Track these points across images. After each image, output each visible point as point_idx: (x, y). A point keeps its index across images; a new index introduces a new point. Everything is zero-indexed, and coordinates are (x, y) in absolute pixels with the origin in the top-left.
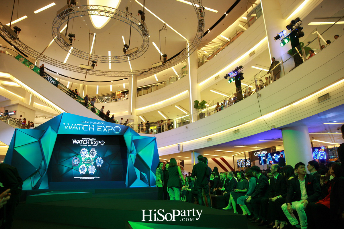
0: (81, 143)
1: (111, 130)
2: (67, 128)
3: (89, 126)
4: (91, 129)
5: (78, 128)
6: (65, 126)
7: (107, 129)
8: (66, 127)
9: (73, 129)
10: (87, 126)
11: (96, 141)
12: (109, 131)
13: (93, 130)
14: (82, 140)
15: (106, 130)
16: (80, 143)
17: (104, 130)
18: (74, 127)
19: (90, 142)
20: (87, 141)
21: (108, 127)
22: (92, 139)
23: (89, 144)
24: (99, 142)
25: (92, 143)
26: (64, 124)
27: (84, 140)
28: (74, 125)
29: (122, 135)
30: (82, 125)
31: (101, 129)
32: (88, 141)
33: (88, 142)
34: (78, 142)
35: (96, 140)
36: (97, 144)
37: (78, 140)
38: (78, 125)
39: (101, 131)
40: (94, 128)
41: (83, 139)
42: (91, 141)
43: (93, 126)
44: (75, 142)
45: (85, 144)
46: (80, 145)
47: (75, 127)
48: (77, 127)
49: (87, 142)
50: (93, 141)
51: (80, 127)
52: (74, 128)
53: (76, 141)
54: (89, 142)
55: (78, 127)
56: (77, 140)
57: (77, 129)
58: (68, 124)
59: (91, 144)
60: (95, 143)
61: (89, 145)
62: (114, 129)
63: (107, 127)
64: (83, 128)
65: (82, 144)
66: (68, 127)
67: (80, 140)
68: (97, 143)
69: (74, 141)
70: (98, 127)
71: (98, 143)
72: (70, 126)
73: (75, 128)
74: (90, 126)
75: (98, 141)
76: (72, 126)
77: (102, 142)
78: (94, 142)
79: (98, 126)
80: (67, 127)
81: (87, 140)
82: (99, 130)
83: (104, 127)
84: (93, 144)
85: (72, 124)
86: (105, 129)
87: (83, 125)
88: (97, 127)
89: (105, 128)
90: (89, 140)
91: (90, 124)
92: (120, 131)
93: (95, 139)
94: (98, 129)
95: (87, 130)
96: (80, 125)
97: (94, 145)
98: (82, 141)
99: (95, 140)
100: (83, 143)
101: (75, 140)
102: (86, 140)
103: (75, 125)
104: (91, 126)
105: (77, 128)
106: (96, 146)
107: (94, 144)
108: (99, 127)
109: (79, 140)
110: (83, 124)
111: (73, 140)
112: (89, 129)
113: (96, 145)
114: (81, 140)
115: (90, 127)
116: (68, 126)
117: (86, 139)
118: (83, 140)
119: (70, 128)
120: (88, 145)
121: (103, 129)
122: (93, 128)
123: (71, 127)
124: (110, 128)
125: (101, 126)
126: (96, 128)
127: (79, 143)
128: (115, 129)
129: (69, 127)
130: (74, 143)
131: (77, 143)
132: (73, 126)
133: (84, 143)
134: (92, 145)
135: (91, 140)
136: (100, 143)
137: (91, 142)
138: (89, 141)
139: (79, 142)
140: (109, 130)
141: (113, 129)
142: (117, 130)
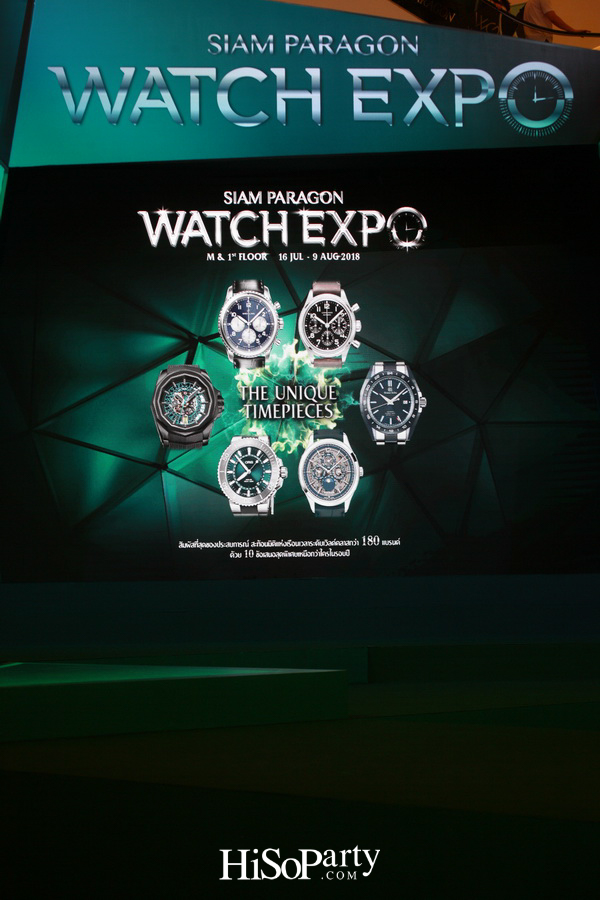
0: (219, 239)
1: (480, 98)
2: (82, 107)
3: (271, 77)
4: (299, 108)
5: (182, 103)
6: (67, 95)
7: (443, 95)
8: (75, 104)
9: (136, 111)
10: (260, 75)
11: (351, 214)
12: (459, 109)
13: (316, 108)
14: (227, 214)
15: (433, 109)
16: (208, 241)
17: (415, 109)
18: (144, 95)
19: (295, 224)
20: (265, 214)
21: (449, 77)
22: (307, 200)
23: (285, 239)
24: (372, 222)
25: (313, 233)
26: (59, 72)
27: (243, 207)
28: (140, 74)
30: (211, 72)
31: (384, 96)
32: (275, 219)
33: (275, 227)
34: (190, 233)
35: (348, 205)
36: (358, 237)
37: (188, 209)
38: (175, 71)
39: (388, 116)
40: (322, 89)
41: (229, 198)
42: (305, 214)
43: (315, 73)
44: (164, 234)
45: (254, 250)
46: (211, 257)
47: (154, 91)
48: (166, 95)
49: (267, 227)
50: (320, 214)
51: (195, 97)
52: (144, 101)
53: (173, 219)
54: (283, 227)
55: (180, 89)
56: (182, 214)
57: (172, 109)
58: (94, 72)
59: (307, 239)
60: (343, 229)
61: (288, 250)
62: (503, 95)
63: (439, 74)
64: (222, 99)
65: (229, 244)
67: (209, 214)
68: (355, 227)
69: (154, 220)
70: (357, 81)
71: (366, 231)
72: (108, 86)
73: (155, 104)
74: (280, 73)
75: (365, 213)
76: (128, 88)
77: (401, 222)
78: (330, 227)
79: (357, 73)
80: (86, 96)
81: (264, 206)
82: (368, 105)
83: (407, 73)
84: (321, 240)
85: (128, 72)
86: (424, 98)
87: (220, 75)
88: (348, 86)
89: (423, 89)
90: (281, 207)
91: (278, 58)
92: (561, 102)
93: (337, 197)
94: (358, 96)
95: (262, 115)
96: (193, 73)
97: (329, 248)
98: (226, 223)
99: (335, 206)
100: (235, 234)
101: (164, 215)
102: (255, 208)
103: (154, 73)
104: (298, 81)
105: (168, 102)
106: (347, 257)
107: (335, 241)
108: (368, 84)
109: (196, 216)
110: (225, 63)
111: (145, 215)
112: (281, 108)
113: (351, 249)
114: (218, 215)
115: (288, 87)
116: (93, 87)
117: (256, 198)
118: (235, 209)
119: (112, 105)
120: (283, 257)
121: (402, 95)
122: (316, 98)
123: (121, 96)
124: (472, 86)
125: (386, 73)
126: (337, 90)
127: (196, 242)
128: (516, 95)
129: (103, 96)
130: (154, 240)
131: (185, 241)
132: (131, 89)
133: (244, 236)
134: (317, 248)
135: (302, 206)
136: (386, 231)
137: (307, 227)
138: (284, 214)
139: (196, 234)
140: (460, 101)
141: (492, 91)
142: (535, 100)
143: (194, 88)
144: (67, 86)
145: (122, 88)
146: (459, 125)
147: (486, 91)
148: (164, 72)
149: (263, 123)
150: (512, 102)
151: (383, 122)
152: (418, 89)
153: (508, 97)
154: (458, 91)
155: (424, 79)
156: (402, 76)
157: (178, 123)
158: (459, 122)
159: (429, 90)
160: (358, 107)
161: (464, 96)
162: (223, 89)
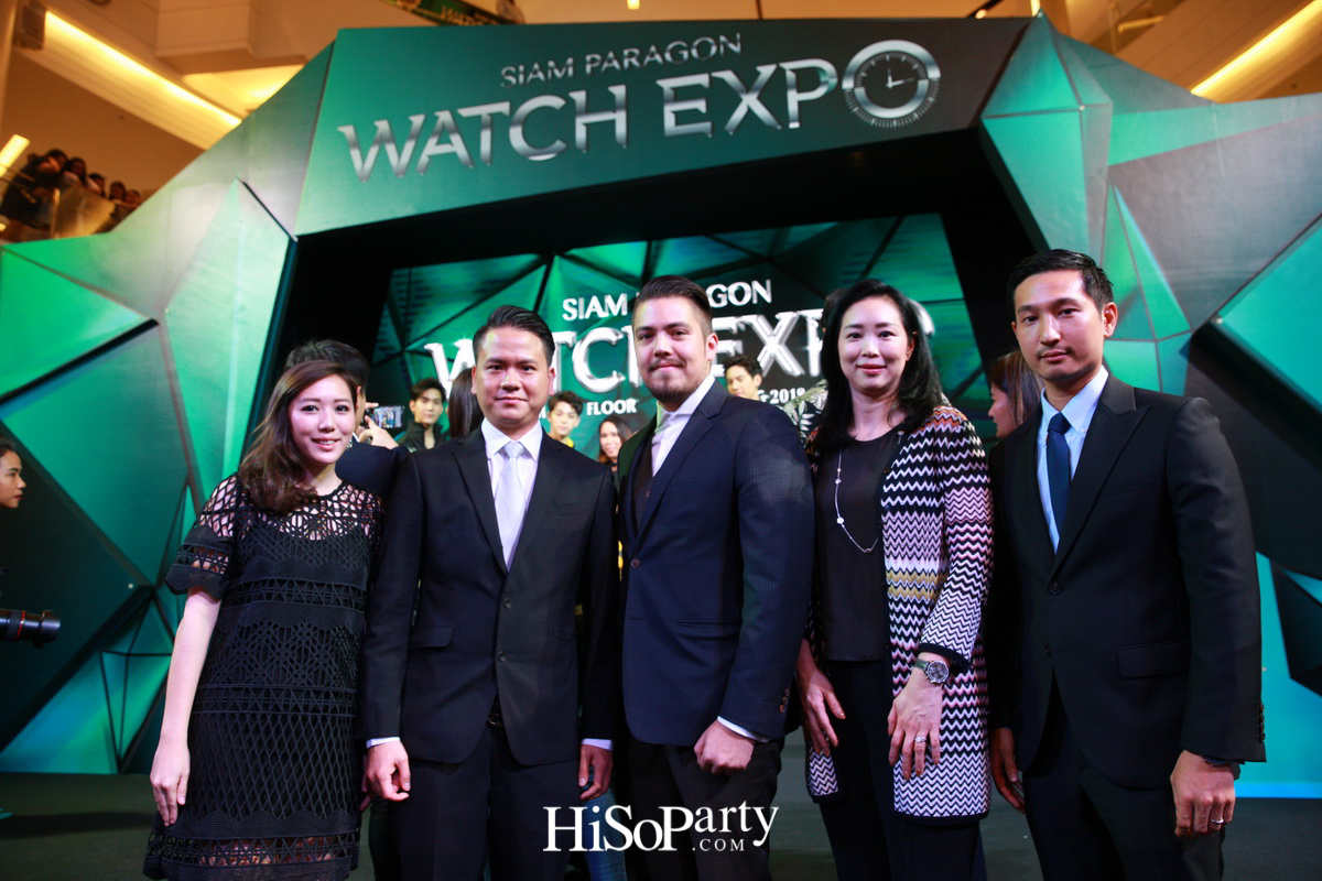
1: (820, 92)
2: (369, 164)
3: (570, 102)
4: (601, 132)
5: (472, 144)
6: (355, 154)
7: (773, 94)
8: (363, 162)
9: (424, 159)
10: (555, 102)
12: (793, 108)
13: (621, 129)
15: (761, 112)
17: (739, 114)
18: (432, 141)
21: (779, 74)
26: (348, 131)
28: (430, 120)
29: (963, 123)
30: (504, 107)
31: (701, 105)
38: (466, 112)
39: (706, 126)
40: (628, 106)
43: (619, 91)
47: (443, 138)
48: (456, 139)
51: (486, 137)
52: (432, 148)
55: (469, 129)
57: (462, 152)
58: (383, 126)
62: (848, 84)
63: (766, 71)
64: (516, 137)
66: (382, 155)
70: (668, 92)
72: (396, 138)
73: (445, 149)
74: (579, 97)
76: (417, 137)
79: (667, 84)
80: (374, 151)
82: (681, 118)
83: (728, 76)
85: (418, 119)
86: (751, 102)
87: (513, 109)
88: (659, 99)
89: (748, 90)
91: (578, 82)
92: (923, 84)
94: (670, 109)
95: (559, 144)
96: (484, 111)
103: (444, 117)
104: (601, 103)
105: (457, 145)
108: (681, 94)
110: (518, 95)
112: (581, 134)
115: (589, 109)
116: (381, 141)
119: (400, 158)
121: (722, 99)
122: (620, 120)
123: (409, 146)
124: (808, 80)
125: (702, 79)
126: (645, 106)
128: (864, 83)
129: (391, 149)
132: (420, 138)
140: (794, 99)
141: (834, 81)
142: (891, 84)
143: (485, 127)
144: (356, 144)
145: (411, 137)
146: (794, 125)
147: (826, 83)
148: (455, 116)
149: (560, 153)
150: (860, 92)
151: (700, 135)
152: (742, 91)
153: (856, 86)
154: (791, 87)
155: (748, 80)
156: (722, 81)
157: (466, 166)
158: (794, 121)
159: (754, 90)
160: (669, 121)
161: (800, 91)
162: (515, 124)
